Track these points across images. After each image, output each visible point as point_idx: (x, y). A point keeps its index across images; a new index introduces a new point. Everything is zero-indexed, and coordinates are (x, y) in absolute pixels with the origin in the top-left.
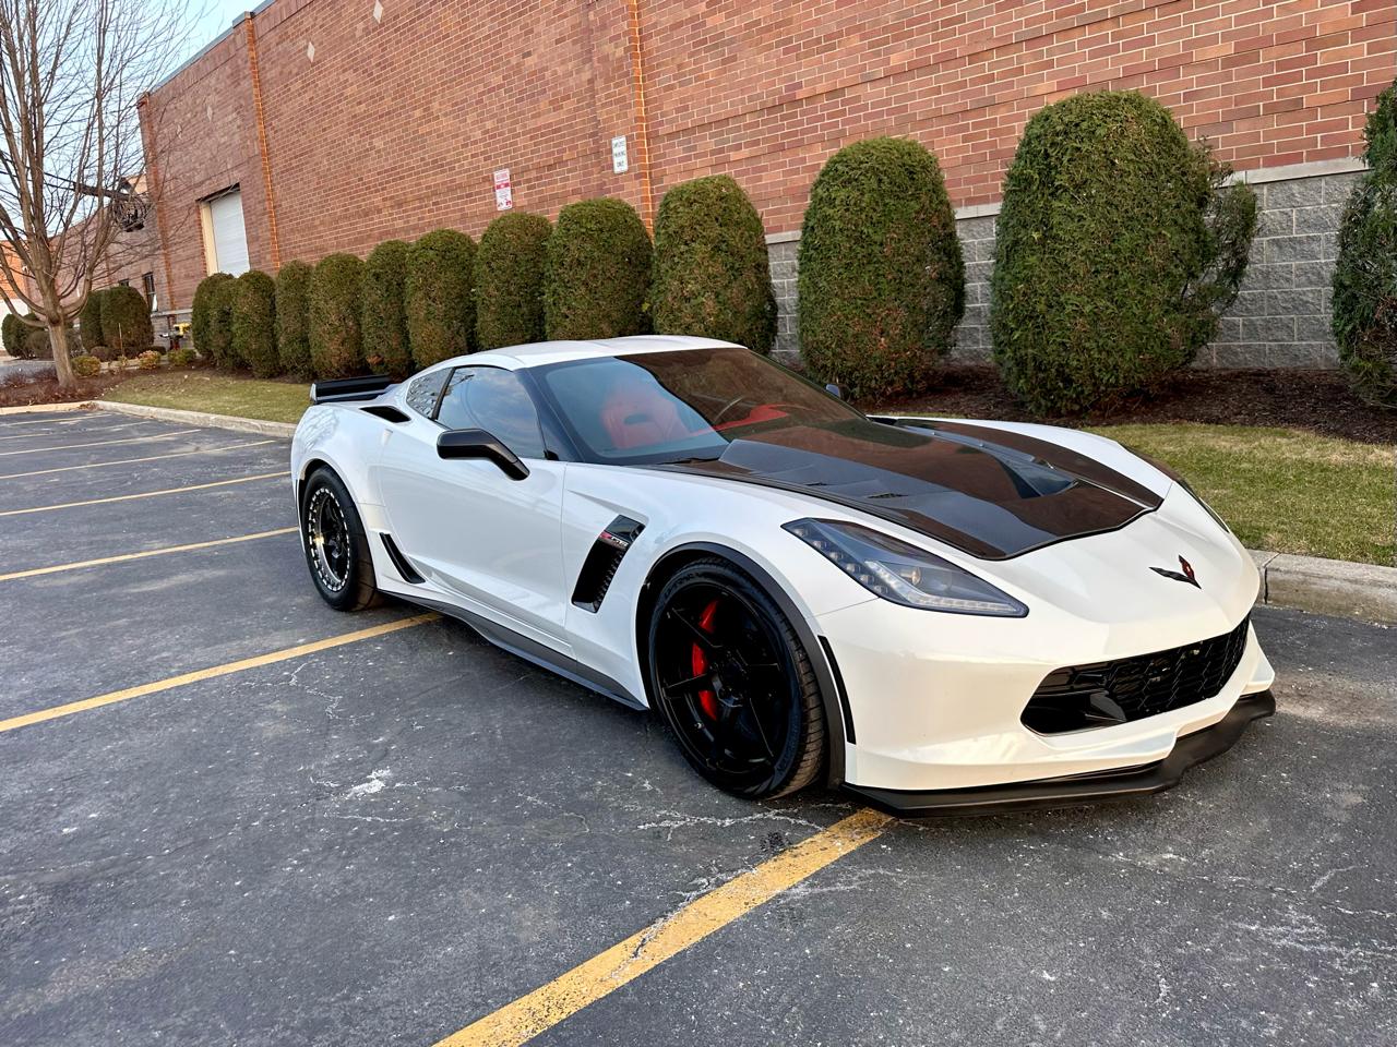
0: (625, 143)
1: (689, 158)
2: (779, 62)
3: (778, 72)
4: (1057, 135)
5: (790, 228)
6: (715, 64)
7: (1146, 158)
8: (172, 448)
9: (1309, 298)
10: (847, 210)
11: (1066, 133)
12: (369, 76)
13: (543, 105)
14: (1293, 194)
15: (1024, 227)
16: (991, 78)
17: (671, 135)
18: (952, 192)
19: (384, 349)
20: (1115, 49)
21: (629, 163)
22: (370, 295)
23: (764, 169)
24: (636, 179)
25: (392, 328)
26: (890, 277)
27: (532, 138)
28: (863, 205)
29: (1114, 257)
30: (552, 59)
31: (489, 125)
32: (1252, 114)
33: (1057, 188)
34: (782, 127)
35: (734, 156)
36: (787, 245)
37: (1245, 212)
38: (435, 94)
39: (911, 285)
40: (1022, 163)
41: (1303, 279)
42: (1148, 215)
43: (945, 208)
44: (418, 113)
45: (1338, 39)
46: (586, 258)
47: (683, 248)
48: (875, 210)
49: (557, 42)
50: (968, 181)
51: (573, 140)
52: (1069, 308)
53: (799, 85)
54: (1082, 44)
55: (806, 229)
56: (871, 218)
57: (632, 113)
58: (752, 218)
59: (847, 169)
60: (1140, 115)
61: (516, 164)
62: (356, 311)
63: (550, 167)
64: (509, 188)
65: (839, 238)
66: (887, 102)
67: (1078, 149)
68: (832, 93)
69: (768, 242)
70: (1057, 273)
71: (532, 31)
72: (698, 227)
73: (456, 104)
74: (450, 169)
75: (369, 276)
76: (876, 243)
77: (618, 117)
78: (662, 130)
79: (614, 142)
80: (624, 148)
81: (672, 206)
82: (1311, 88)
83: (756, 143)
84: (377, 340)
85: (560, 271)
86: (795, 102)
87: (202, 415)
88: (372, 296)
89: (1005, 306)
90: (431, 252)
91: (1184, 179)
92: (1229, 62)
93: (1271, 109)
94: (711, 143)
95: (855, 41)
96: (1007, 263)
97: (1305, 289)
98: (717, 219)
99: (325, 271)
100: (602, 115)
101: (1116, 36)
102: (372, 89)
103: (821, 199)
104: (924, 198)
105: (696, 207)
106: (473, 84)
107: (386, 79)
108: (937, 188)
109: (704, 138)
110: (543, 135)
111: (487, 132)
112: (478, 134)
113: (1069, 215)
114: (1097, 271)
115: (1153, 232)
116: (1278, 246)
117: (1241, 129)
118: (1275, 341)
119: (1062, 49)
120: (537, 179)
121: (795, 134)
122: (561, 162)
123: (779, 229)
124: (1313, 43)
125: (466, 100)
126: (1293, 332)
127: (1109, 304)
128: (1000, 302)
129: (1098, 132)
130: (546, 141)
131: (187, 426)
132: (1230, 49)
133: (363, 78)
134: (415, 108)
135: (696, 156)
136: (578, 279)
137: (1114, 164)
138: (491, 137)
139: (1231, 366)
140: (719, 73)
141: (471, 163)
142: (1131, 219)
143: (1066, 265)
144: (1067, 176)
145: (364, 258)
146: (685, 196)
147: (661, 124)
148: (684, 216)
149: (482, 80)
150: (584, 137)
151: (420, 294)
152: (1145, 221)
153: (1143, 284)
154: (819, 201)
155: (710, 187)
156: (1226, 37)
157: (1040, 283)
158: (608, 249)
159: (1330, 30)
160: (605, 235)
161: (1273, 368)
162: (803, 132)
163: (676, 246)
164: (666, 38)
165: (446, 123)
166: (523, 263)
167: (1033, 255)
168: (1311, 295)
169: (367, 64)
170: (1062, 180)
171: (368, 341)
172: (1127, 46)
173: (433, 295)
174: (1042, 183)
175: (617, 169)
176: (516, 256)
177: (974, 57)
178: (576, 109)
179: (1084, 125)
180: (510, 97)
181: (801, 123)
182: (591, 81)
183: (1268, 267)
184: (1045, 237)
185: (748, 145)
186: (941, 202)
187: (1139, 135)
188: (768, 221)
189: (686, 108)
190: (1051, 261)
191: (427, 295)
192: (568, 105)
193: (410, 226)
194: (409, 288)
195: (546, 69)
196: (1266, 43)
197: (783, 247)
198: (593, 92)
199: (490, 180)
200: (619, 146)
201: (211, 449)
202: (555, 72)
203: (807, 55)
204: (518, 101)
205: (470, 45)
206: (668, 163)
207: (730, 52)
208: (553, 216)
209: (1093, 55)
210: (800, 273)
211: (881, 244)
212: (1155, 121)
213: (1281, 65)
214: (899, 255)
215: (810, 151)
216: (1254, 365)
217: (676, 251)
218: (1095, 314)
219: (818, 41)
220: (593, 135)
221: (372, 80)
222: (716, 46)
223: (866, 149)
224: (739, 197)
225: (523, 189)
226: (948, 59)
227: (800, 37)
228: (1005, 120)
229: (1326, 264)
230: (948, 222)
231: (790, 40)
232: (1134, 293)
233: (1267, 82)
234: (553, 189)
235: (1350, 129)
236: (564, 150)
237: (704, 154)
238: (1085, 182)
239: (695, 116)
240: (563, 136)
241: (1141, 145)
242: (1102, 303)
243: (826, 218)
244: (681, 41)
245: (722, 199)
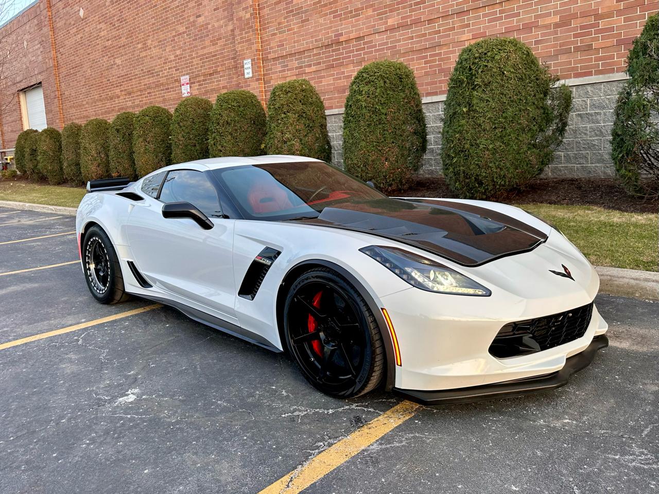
0: (251, 63)
1: (284, 71)
2: (331, 22)
3: (331, 27)
4: (476, 58)
5: (337, 107)
6: (298, 23)
7: (519, 71)
8: (5, 221)
9: (596, 143)
10: (368, 97)
11: (480, 58)
12: (113, 26)
13: (207, 42)
14: (588, 91)
15: (459, 105)
16: (439, 32)
17: (274, 59)
18: (421, 89)
19: (121, 169)
20: (501, 18)
21: (253, 73)
22: (114, 140)
23: (323, 77)
24: (256, 81)
25: (126, 157)
26: (390, 131)
27: (201, 60)
28: (377, 94)
29: (504, 121)
30: (212, 19)
31: (178, 52)
32: (568, 51)
33: (476, 86)
34: (332, 56)
35: (307, 70)
36: (335, 116)
37: (566, 99)
38: (149, 36)
39: (401, 135)
40: (458, 73)
41: (593, 133)
42: (520, 99)
43: (417, 97)
44: (140, 46)
45: (609, 15)
46: (231, 120)
47: (283, 115)
48: (382, 97)
49: (215, 10)
50: (427, 84)
51: (223, 61)
52: (481, 146)
53: (341, 34)
54: (485, 16)
55: (347, 106)
56: (381, 101)
57: (254, 47)
58: (318, 101)
59: (368, 76)
60: (516, 49)
61: (192, 73)
62: (106, 148)
63: (211, 75)
64: (189, 85)
65: (364, 111)
66: (386, 43)
67: (486, 66)
68: (358, 38)
69: (326, 114)
70: (475, 129)
71: (201, 4)
72: (291, 105)
73: (160, 41)
74: (157, 75)
75: (113, 130)
76: (383, 114)
77: (247, 49)
78: (270, 56)
79: (245, 62)
80: (250, 65)
81: (277, 94)
82: (597, 39)
83: (319, 63)
84: (117, 164)
85: (217, 127)
86: (339, 43)
87: (21, 204)
88: (115, 140)
89: (449, 145)
90: (147, 118)
91: (538, 82)
92: (557, 25)
93: (577, 49)
94: (296, 64)
95: (370, 12)
96: (450, 123)
97: (594, 138)
98: (301, 101)
99: (89, 127)
100: (239, 48)
101: (501, 12)
102: (115, 33)
103: (355, 91)
104: (407, 91)
105: (289, 94)
106: (170, 31)
107: (123, 28)
108: (413, 87)
109: (292, 60)
110: (207, 58)
111: (177, 56)
112: (172, 57)
113: (481, 99)
114: (495, 128)
115: (523, 108)
116: (581, 117)
117: (562, 59)
118: (580, 164)
119: (475, 18)
120: (204, 80)
121: (339, 59)
122: (216, 72)
123: (331, 108)
124: (598, 17)
125: (166, 40)
126: (588, 159)
127: (501, 144)
128: (446, 143)
129: (496, 58)
130: (209, 61)
131: (13, 210)
132: (557, 19)
133: (110, 27)
134: (138, 43)
135: (288, 70)
136: (227, 131)
137: (504, 73)
138: (179, 59)
139: (558, 177)
140: (299, 27)
141: (168, 72)
142: (512, 101)
143: (480, 125)
144: (480, 80)
145: (110, 121)
146: (284, 89)
147: (270, 53)
148: (283, 99)
149: (175, 29)
150: (229, 59)
151: (141, 139)
152: (519, 102)
153: (518, 134)
154: (353, 93)
155: (297, 84)
156: (556, 13)
157: (467, 134)
158: (243, 116)
159: (605, 11)
160: (241, 109)
161: (579, 177)
162: (344, 58)
163: (279, 114)
164: (272, 9)
165: (155, 52)
166: (197, 123)
167: (463, 119)
168: (597, 141)
169: (113, 20)
170: (478, 81)
171: (112, 164)
172: (507, 17)
173: (148, 140)
174: (468, 83)
175: (246, 76)
176: (194, 120)
177: (430, 21)
178: (225, 45)
179: (489, 54)
180: (190, 38)
181: (342, 54)
182: (233, 31)
183: (576, 127)
184: (469, 111)
185: (315, 65)
186: (415, 94)
187: (516, 59)
188: (326, 104)
189: (283, 45)
190: (473, 122)
191: (145, 140)
192: (221, 43)
193: (135, 105)
194: (135, 137)
195: (209, 24)
196: (574, 16)
197: (333, 117)
198: (233, 35)
199: (178, 81)
200: (248, 64)
201: (26, 221)
202: (214, 26)
203: (345, 19)
204: (194, 40)
205: (168, 11)
206: (273, 73)
207: (305, 16)
208: (213, 99)
209: (490, 21)
210: (344, 129)
211: (386, 115)
212: (524, 53)
213: (582, 28)
214: (395, 120)
215: (347, 68)
216: (570, 176)
217: (279, 117)
218: (494, 149)
219: (351, 12)
220: (233, 58)
221: (115, 28)
222: (298, 13)
223: (377, 66)
224: (312, 90)
225: (196, 86)
226: (417, 22)
227: (342, 10)
228: (446, 53)
229: (604, 126)
230: (419, 104)
231: (336, 11)
232: (514, 138)
233: (576, 36)
234: (212, 86)
235: (615, 60)
236: (218, 66)
237: (292, 69)
238: (490, 83)
239: (288, 49)
240: (218, 58)
241: (517, 64)
242: (498, 144)
243: (358, 101)
244: (280, 10)
245: (303, 90)
